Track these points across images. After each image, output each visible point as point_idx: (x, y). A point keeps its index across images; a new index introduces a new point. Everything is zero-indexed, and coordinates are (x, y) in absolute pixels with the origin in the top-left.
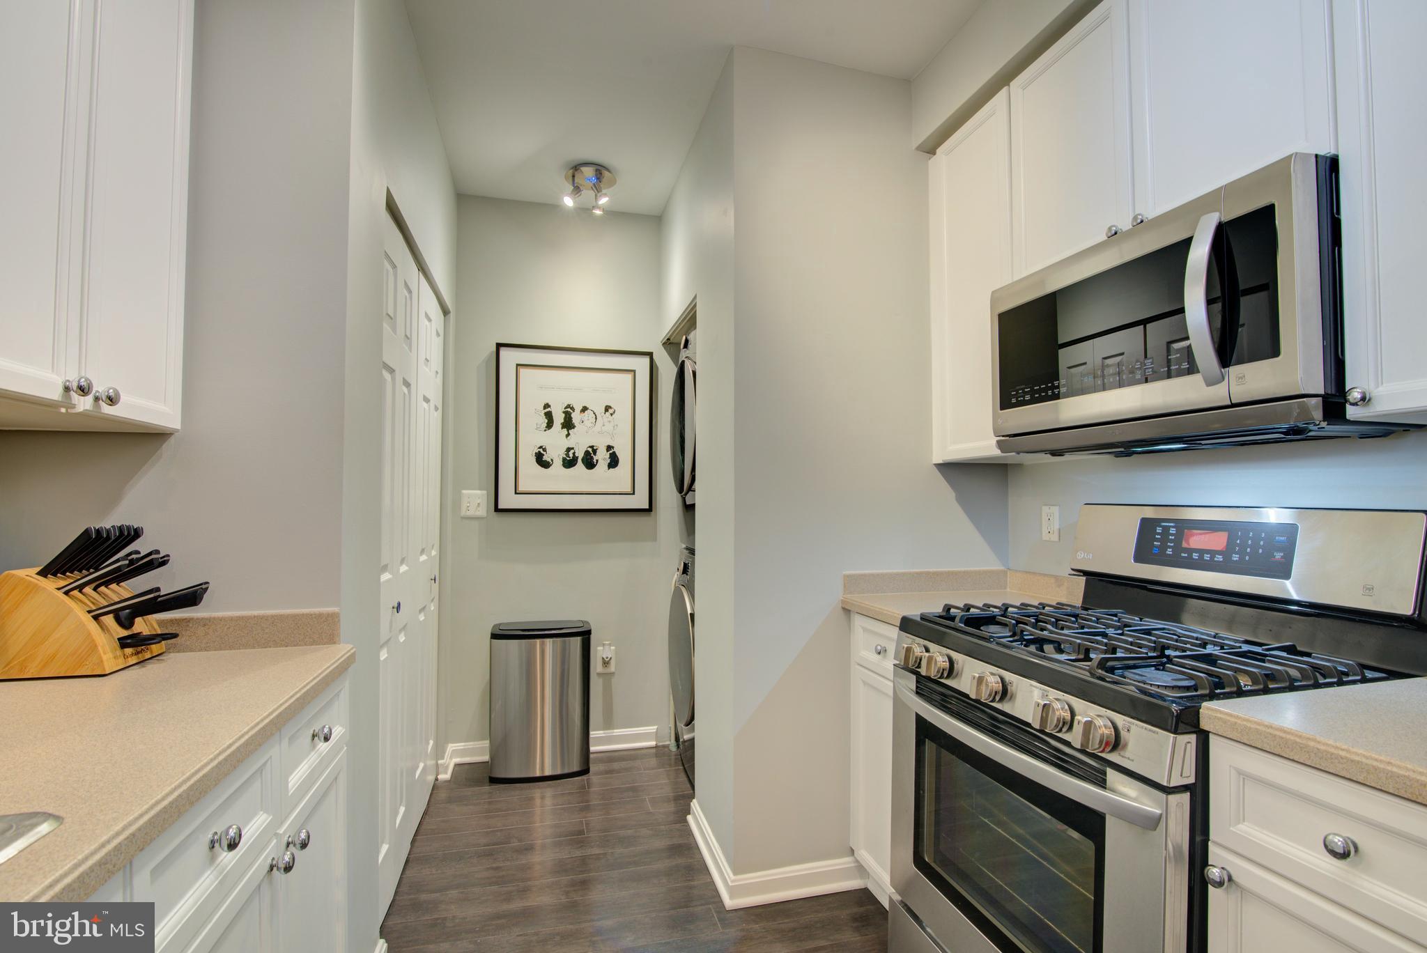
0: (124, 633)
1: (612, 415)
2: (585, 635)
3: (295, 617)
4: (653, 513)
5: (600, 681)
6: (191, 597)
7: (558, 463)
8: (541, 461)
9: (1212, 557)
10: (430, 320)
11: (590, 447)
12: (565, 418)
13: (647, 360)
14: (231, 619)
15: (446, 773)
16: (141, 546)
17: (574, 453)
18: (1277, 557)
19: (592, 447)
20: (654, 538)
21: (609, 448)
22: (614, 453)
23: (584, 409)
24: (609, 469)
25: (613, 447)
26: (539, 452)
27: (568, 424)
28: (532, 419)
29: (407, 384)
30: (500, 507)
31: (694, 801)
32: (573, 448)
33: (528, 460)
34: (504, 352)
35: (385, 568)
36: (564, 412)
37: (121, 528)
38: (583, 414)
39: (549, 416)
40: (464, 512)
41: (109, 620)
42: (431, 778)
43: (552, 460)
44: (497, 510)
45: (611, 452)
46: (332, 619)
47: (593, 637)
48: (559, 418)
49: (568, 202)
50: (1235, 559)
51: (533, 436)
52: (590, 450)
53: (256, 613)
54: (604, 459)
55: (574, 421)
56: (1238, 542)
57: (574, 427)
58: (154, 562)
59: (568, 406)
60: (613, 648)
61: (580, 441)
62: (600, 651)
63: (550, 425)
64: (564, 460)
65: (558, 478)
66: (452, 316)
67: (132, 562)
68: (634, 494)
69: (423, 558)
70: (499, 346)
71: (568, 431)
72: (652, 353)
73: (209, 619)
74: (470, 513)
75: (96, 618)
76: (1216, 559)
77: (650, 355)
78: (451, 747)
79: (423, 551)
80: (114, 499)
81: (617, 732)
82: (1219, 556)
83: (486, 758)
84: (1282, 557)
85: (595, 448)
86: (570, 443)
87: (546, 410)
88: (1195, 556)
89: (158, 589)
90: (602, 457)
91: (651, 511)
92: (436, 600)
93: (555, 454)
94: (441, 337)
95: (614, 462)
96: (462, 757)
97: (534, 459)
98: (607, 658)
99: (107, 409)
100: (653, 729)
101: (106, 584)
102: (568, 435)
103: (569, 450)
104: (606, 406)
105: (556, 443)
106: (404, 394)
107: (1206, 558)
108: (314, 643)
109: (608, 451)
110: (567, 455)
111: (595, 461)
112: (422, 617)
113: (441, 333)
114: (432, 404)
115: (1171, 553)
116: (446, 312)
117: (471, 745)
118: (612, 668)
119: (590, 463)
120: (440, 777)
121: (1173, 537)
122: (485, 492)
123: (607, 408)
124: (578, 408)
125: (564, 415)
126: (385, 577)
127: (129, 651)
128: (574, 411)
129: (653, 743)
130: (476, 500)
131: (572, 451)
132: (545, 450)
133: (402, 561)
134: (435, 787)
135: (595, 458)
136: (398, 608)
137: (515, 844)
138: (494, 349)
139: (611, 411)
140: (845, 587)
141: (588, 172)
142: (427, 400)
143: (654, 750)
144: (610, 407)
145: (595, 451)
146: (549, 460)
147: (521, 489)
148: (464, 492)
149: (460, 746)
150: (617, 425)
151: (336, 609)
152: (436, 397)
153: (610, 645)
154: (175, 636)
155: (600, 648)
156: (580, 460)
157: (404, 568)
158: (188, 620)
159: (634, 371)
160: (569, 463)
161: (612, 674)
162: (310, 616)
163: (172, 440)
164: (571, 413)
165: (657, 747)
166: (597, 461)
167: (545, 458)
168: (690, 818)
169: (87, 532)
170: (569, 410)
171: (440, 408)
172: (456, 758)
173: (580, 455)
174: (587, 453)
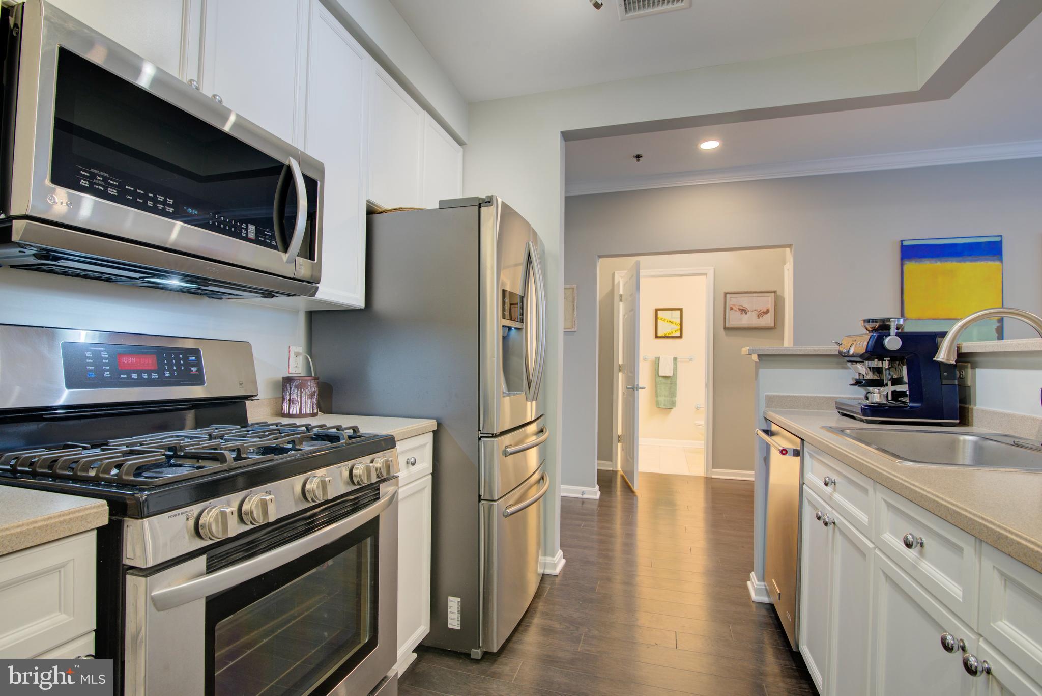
9: (149, 376)
18: (194, 371)
50: (167, 375)
56: (166, 362)
76: (153, 377)
82: (154, 374)
84: (197, 371)
88: (134, 376)
107: (145, 377)
115: (109, 375)
121: (107, 361)
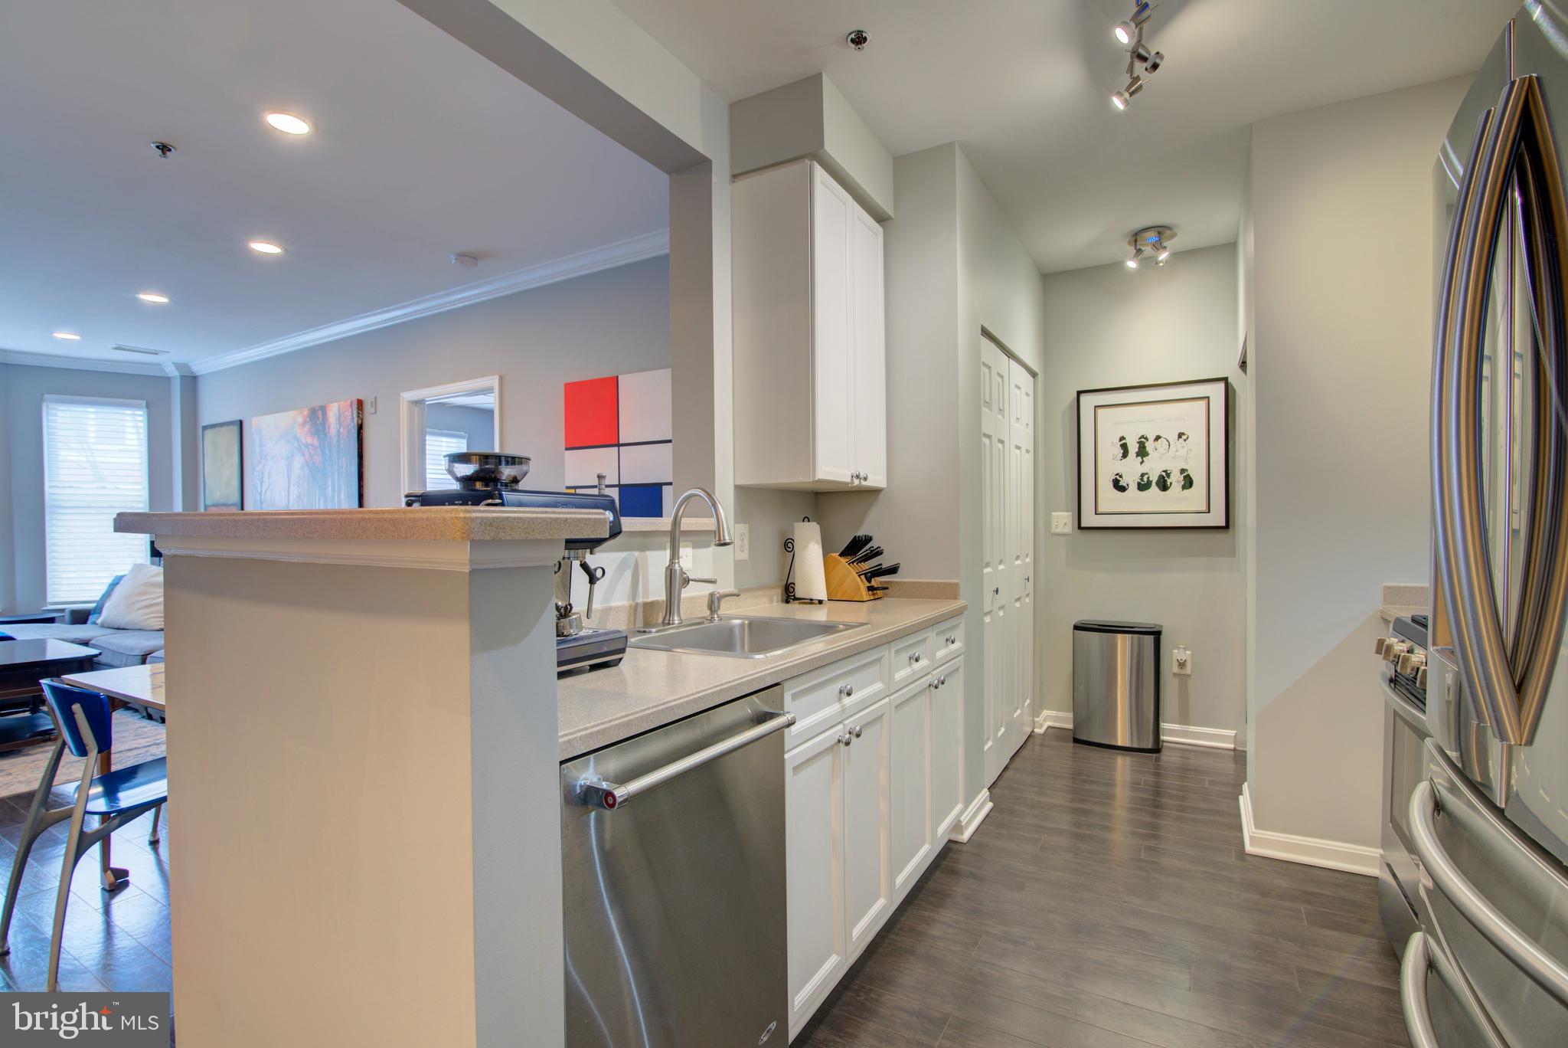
0: (869, 585)
1: (1185, 440)
2: (1157, 634)
3: (938, 583)
4: (1230, 529)
5: (1176, 680)
6: (893, 570)
7: (1133, 487)
8: (1118, 486)
10: (1019, 388)
11: (1164, 471)
12: (1139, 448)
13: (1221, 386)
14: (910, 583)
15: (1041, 728)
16: (874, 544)
17: (1148, 478)
19: (1165, 471)
20: (1232, 552)
21: (1183, 471)
22: (1188, 476)
23: (1158, 438)
24: (1183, 490)
25: (1187, 470)
26: (1116, 479)
27: (1142, 452)
28: (1109, 450)
29: (1001, 442)
30: (1083, 525)
31: (1246, 783)
32: (1147, 474)
33: (1105, 484)
34: (1083, 398)
35: (988, 565)
36: (1138, 442)
37: (865, 536)
38: (1156, 443)
39: (1124, 447)
40: (1054, 530)
41: (863, 577)
42: (1028, 730)
43: (1128, 485)
44: (1080, 527)
45: (1185, 474)
46: (956, 586)
47: (1163, 637)
48: (1133, 448)
49: (1132, 264)
51: (1110, 464)
52: (1164, 474)
53: (920, 580)
54: (1178, 481)
55: (1148, 449)
57: (1148, 455)
58: (877, 553)
59: (1142, 437)
60: (1188, 652)
61: (1153, 468)
62: (1174, 654)
63: (1125, 455)
64: (1139, 484)
65: (1133, 499)
66: (1040, 378)
67: (872, 551)
68: (1209, 512)
69: (1018, 562)
70: (1079, 393)
71: (1142, 458)
72: (1227, 378)
73: (901, 582)
74: (1059, 530)
75: (859, 576)
77: (1225, 380)
78: (1045, 713)
79: (1018, 558)
80: (861, 522)
81: (1192, 728)
83: (1071, 726)
85: (1169, 472)
86: (1144, 469)
87: (1122, 442)
89: (881, 564)
90: (1176, 479)
91: (1228, 528)
92: (1032, 595)
93: (1130, 479)
94: (1032, 397)
95: (1188, 483)
96: (1055, 721)
97: (1111, 485)
98: (1181, 660)
99: (864, 483)
100: (1232, 733)
101: (860, 562)
102: (1142, 463)
103: (1143, 475)
104: (1179, 434)
105: (1131, 470)
106: (999, 449)
108: (947, 598)
109: (1181, 474)
110: (1142, 480)
111: (1169, 483)
112: (1018, 605)
113: (1031, 393)
114: (1023, 450)
116: (1034, 375)
117: (1061, 714)
118: (1188, 670)
119: (1163, 485)
120: (1036, 730)
122: (1070, 513)
123: (1180, 435)
124: (1151, 438)
125: (1138, 445)
126: (987, 570)
127: (870, 592)
128: (1147, 440)
129: (1232, 746)
130: (1063, 520)
131: (1146, 476)
132: (1121, 476)
133: (1001, 562)
134: (1031, 736)
135: (1169, 481)
136: (997, 591)
137: (1084, 777)
138: (1075, 395)
139: (1184, 437)
140: (1384, 597)
141: (1151, 236)
142: (1018, 448)
143: (1232, 753)
144: (1183, 434)
145: (1168, 475)
146: (1125, 485)
147: (1100, 510)
148: (1053, 513)
149: (1053, 713)
150: (1191, 450)
151: (957, 581)
152: (1027, 443)
153: (1185, 649)
154: (887, 588)
155: (1176, 651)
156: (1154, 484)
157: (1001, 567)
158: (892, 582)
159: (1208, 398)
160: (1143, 486)
161: (1188, 676)
162: (945, 583)
163: (882, 493)
164: (1145, 443)
165: (1234, 750)
166: (1171, 483)
167: (1121, 483)
168: (1241, 797)
169: (855, 537)
170: (1143, 440)
171: (1032, 451)
172: (1050, 721)
173: (1154, 478)
174: (1161, 477)
